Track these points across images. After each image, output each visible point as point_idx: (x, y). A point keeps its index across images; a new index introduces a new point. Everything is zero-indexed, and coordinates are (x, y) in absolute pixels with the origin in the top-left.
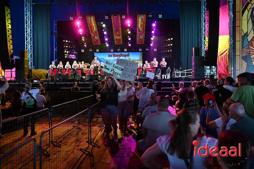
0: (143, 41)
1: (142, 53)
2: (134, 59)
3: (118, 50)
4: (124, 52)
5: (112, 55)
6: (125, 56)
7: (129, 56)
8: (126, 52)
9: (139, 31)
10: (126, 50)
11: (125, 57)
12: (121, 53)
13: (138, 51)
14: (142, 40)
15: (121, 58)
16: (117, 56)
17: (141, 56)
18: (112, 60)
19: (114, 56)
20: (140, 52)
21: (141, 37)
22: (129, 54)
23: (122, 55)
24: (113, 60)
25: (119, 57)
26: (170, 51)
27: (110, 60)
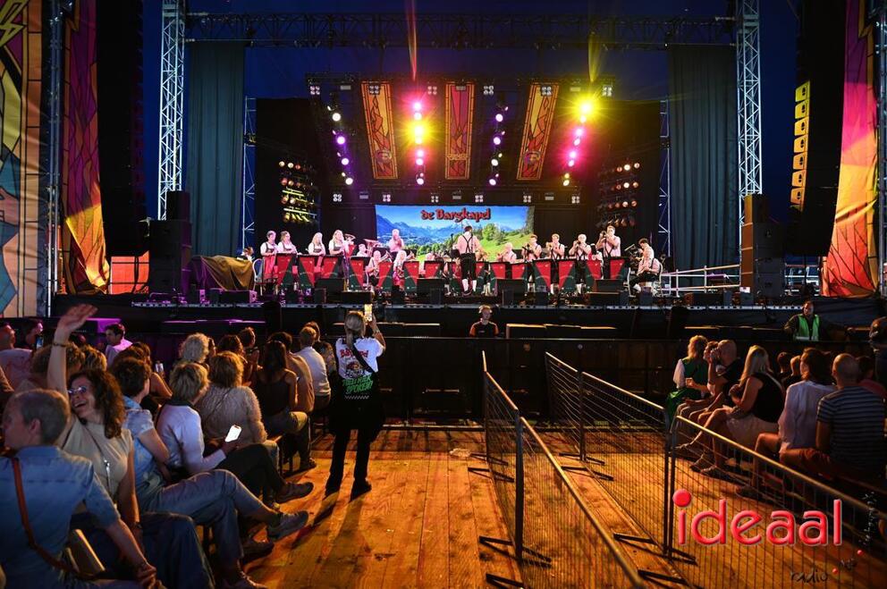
0: (536, 170)
1: (533, 208)
2: (508, 229)
3: (454, 197)
4: (473, 203)
6: (478, 217)
8: (480, 204)
9: (531, 136)
10: (479, 198)
12: (465, 209)
13: (521, 203)
14: (535, 167)
16: (450, 217)
17: (528, 218)
18: (433, 231)
19: (442, 216)
20: (527, 204)
21: (532, 156)
22: (489, 210)
24: (439, 231)
26: (630, 203)
27: (429, 228)
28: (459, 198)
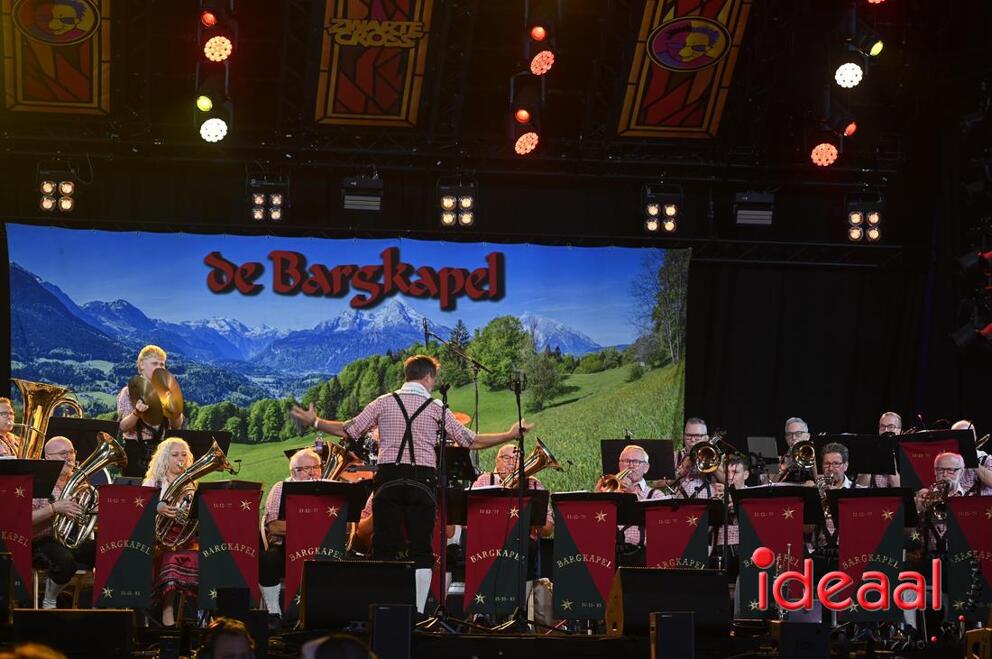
0: (705, 97)
1: (684, 259)
2: (577, 341)
3: (352, 203)
4: (430, 229)
5: (259, 270)
6: (447, 289)
7: (498, 295)
8: (457, 233)
10: (457, 209)
11: (449, 306)
12: (394, 253)
13: (633, 235)
14: (698, 89)
15: (389, 313)
16: (328, 285)
17: (665, 300)
18: (257, 342)
19: (295, 279)
20: (660, 239)
22: (499, 261)
23: (410, 270)
24: (279, 343)
25: (359, 304)
27: (238, 332)
28: (373, 203)
